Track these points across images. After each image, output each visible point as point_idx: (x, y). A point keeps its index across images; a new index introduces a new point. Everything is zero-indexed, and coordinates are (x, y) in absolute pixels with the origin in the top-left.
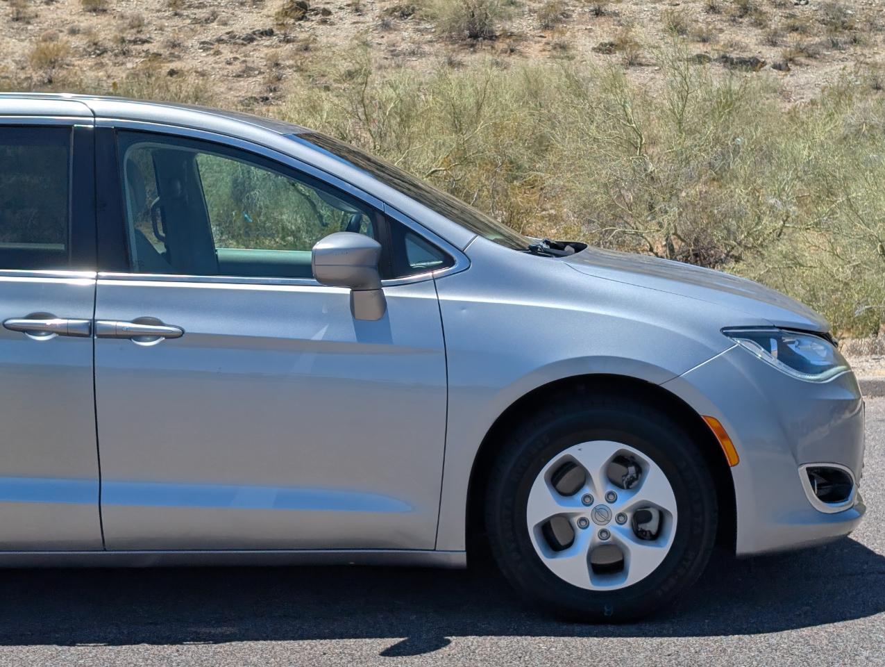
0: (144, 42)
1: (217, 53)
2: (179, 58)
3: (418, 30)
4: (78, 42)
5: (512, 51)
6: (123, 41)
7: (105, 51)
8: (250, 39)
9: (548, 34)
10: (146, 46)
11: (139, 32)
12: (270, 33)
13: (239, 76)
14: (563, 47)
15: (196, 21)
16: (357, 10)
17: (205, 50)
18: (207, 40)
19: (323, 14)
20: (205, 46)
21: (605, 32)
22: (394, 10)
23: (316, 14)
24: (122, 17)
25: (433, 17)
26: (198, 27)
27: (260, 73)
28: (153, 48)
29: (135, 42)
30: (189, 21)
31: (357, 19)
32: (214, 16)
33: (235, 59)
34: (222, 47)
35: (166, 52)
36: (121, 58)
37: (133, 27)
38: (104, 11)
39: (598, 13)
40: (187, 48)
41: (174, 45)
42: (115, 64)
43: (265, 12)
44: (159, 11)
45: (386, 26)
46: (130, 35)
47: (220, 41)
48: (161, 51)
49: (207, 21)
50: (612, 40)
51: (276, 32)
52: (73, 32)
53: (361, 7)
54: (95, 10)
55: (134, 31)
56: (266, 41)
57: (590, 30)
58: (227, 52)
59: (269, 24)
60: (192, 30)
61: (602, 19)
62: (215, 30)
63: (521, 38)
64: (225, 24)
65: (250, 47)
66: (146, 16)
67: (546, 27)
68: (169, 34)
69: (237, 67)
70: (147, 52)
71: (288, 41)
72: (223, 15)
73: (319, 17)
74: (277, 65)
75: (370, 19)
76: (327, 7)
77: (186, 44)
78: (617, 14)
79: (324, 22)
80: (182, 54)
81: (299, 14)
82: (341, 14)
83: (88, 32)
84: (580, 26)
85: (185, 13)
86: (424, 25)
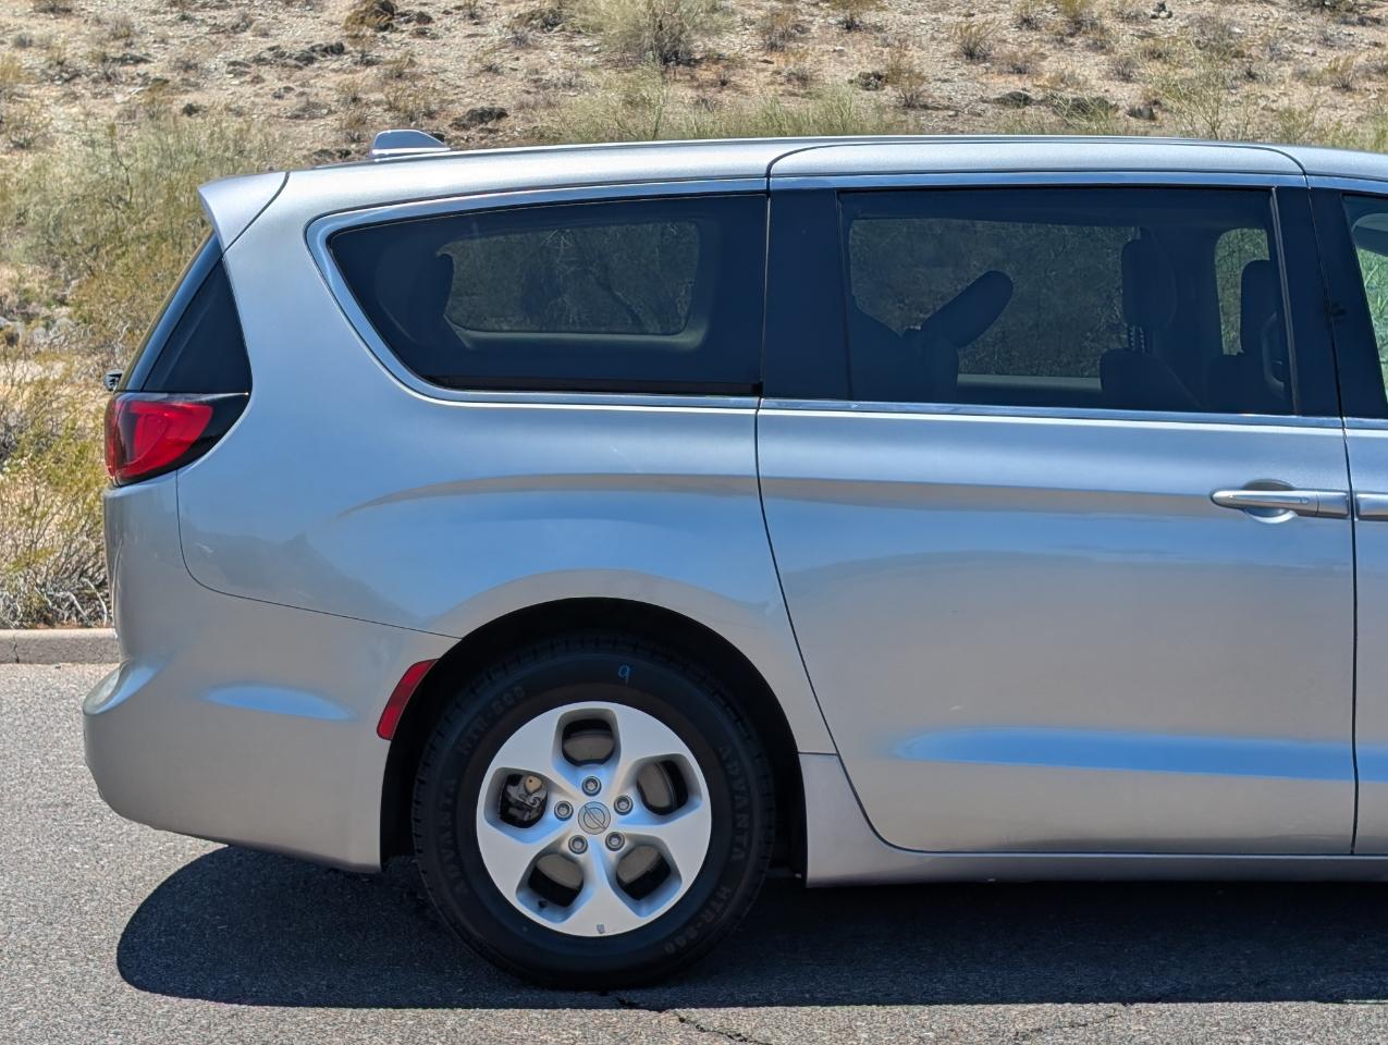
0: (138, 61)
1: (257, 80)
2: (197, 86)
3: (573, 49)
4: (29, 59)
5: (724, 83)
6: (104, 59)
7: (77, 75)
8: (307, 59)
9: (775, 57)
10: (142, 68)
11: (128, 45)
12: (338, 50)
13: (297, 117)
14: (803, 79)
15: (217, 29)
16: (472, 16)
17: (237, 75)
18: (240, 58)
19: (419, 22)
20: (237, 68)
21: (863, 57)
22: (532, 16)
23: (408, 22)
24: (98, 21)
25: (598, 29)
26: (222, 39)
27: (330, 112)
28: (154, 69)
29: (123, 61)
30: (205, 29)
31: (474, 30)
32: (246, 23)
33: (288, 89)
34: (264, 71)
35: (176, 78)
36: (104, 86)
37: (116, 37)
38: (68, 11)
39: (850, 26)
40: (209, 71)
41: (188, 67)
42: (95, 96)
43: (325, 16)
44: (155, 12)
45: (520, 42)
46: (115, 49)
47: (259, 60)
48: (168, 76)
49: (235, 28)
50: (877, 68)
51: (348, 47)
52: (22, 43)
53: (479, 11)
54: (52, 10)
55: (121, 43)
56: (333, 63)
57: (841, 53)
58: (272, 79)
59: (335, 36)
60: (213, 43)
61: (857, 36)
62: (249, 45)
63: (734, 63)
64: (265, 35)
65: (308, 71)
66: (138, 21)
67: (773, 47)
68: (178, 49)
69: (292, 103)
70: (145, 76)
71: (369, 63)
72: (261, 21)
73: (411, 26)
74: (355, 100)
75: (494, 30)
76: (425, 9)
77: (206, 65)
78: (880, 29)
79: (421, 34)
80: (201, 81)
81: (384, 20)
82: (448, 21)
83: (46, 45)
84: (825, 47)
85: (199, 16)
86: (578, 42)
